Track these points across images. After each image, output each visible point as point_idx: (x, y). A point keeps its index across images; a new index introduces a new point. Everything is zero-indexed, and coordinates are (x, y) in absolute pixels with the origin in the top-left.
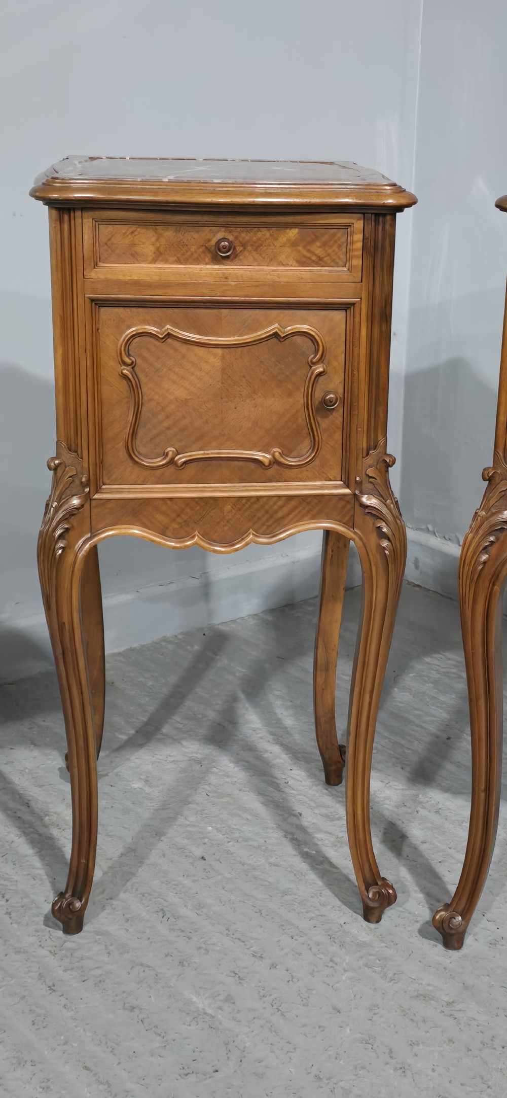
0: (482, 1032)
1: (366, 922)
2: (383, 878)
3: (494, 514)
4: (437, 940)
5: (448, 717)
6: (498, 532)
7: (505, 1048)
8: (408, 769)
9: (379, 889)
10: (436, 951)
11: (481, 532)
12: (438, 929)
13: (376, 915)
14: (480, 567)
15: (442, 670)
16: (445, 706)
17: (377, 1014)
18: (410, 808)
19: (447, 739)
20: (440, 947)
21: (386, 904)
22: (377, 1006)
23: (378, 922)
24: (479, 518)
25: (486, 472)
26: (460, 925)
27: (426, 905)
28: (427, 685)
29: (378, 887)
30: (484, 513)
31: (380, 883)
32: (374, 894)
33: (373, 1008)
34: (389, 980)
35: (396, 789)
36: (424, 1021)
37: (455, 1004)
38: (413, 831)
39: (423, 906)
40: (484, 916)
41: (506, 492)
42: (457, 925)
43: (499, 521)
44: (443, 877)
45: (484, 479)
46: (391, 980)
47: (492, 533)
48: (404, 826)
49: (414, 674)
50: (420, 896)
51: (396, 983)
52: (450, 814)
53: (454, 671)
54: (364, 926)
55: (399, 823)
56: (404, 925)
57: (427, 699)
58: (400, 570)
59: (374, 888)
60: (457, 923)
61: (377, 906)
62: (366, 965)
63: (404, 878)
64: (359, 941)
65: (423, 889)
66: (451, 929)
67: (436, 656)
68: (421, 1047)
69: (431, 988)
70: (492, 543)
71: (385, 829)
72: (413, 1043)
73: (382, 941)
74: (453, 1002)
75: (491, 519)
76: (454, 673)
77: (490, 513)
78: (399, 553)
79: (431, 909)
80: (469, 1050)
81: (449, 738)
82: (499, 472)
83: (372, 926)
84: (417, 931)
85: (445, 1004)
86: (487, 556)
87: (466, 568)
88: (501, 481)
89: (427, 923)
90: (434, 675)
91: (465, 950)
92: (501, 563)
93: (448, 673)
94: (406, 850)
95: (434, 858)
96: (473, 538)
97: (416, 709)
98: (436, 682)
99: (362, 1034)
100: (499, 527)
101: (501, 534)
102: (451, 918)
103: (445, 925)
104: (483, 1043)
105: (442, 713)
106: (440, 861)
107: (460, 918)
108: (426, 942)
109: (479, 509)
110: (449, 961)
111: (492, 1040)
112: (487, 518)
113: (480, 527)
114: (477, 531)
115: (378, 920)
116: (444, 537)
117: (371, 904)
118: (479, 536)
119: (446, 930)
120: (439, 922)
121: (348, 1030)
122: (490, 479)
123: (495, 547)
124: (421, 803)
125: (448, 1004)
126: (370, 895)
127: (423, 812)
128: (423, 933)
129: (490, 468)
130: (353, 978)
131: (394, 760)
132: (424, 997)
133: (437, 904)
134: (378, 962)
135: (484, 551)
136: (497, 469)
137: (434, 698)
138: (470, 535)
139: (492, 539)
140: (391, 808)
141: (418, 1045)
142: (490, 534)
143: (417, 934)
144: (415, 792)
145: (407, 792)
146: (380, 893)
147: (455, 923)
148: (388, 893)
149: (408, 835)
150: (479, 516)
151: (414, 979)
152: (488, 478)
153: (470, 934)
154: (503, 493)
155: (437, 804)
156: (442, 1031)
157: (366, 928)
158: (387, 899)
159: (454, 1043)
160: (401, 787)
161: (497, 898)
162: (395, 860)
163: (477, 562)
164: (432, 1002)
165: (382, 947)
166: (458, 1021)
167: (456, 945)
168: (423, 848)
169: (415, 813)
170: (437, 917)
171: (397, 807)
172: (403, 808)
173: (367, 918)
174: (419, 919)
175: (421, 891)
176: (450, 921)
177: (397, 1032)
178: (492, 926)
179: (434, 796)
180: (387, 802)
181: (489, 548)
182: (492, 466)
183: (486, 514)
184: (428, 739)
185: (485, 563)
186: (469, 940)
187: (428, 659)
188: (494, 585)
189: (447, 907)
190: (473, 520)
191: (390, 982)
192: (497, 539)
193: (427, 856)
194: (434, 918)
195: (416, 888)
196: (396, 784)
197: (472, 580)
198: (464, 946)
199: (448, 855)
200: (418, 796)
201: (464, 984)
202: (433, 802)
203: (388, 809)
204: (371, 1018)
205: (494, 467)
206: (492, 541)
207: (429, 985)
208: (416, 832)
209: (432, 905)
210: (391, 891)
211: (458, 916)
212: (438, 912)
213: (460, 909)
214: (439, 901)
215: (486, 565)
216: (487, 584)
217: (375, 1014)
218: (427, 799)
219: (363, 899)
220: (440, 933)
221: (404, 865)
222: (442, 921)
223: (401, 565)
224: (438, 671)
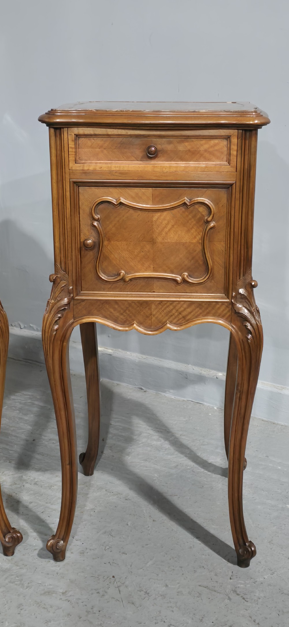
0: (86, 605)
1: (6, 557)
2: (13, 528)
3: (59, 301)
4: (49, 558)
5: (31, 428)
6: (62, 311)
7: (101, 611)
8: (13, 462)
9: (11, 535)
10: (51, 564)
11: (52, 313)
12: (50, 551)
13: (11, 551)
14: (55, 333)
15: (23, 402)
16: (28, 422)
17: (23, 609)
18: (19, 484)
19: (33, 441)
20: (52, 562)
21: (17, 543)
22: (21, 604)
23: (12, 555)
24: (51, 304)
25: (51, 277)
26: (63, 546)
27: (39, 539)
28: (15, 412)
29: (11, 534)
30: (53, 301)
31: (11, 531)
32: (9, 538)
33: (20, 606)
34: (26, 587)
35: (9, 475)
36: (51, 607)
37: (67, 593)
38: (23, 498)
39: (37, 540)
40: (73, 538)
41: (64, 287)
42: (61, 547)
43: (62, 304)
44: (46, 521)
45: (51, 281)
46: (27, 587)
47: (59, 312)
48: (17, 496)
49: (6, 407)
50: (35, 534)
51: (30, 588)
52: (43, 484)
53: (29, 401)
54: (5, 559)
55: (14, 495)
56: (28, 553)
57: (17, 420)
58: (6, 340)
59: (9, 535)
60: (61, 545)
61: (11, 545)
62: (10, 582)
63: (23, 526)
64: (3, 569)
65: (35, 530)
66: (58, 549)
67: (17, 394)
68: (52, 622)
69: (51, 587)
70: (60, 317)
71: (6, 499)
72: (48, 621)
73: (17, 566)
74: (66, 592)
75: (57, 304)
76: (30, 402)
77: (56, 301)
78: (4, 331)
79: (43, 541)
80: (80, 618)
81: (34, 440)
82: (59, 276)
83: (9, 558)
84: (37, 555)
85: (61, 594)
86: (58, 326)
87: (46, 335)
88: (61, 281)
89: (42, 549)
90: (19, 406)
91: (66, 561)
92: (66, 329)
93: (26, 403)
94: (21, 509)
95: (38, 511)
96: (49, 316)
97: (11, 427)
98: (20, 410)
99: (16, 623)
100: (63, 308)
101: (64, 312)
102: (57, 543)
103: (54, 548)
104: (88, 612)
105: (27, 426)
106: (42, 512)
107: (62, 542)
108: (43, 560)
109: (50, 299)
110: (59, 569)
111: (92, 609)
112: (55, 304)
113: (51, 309)
114: (50, 312)
115: (13, 554)
116: (12, 325)
117: (8, 545)
118: (52, 315)
119: (55, 550)
120: (50, 547)
121: (7, 623)
122: (54, 282)
123: (62, 320)
124: (25, 480)
125: (63, 593)
126: (7, 540)
127: (27, 486)
128: (41, 555)
129: (53, 274)
130: (3, 591)
131: (4, 458)
132: (48, 593)
133: (45, 537)
134: (17, 578)
135: (56, 323)
136: (58, 274)
137: (21, 418)
138: (47, 315)
139: (59, 315)
140: (7, 487)
141: (50, 621)
142: (58, 313)
143: (37, 557)
144: (20, 475)
145: (16, 476)
146: (12, 537)
147: (60, 545)
148: (17, 536)
149: (20, 500)
150: (50, 303)
151: (41, 584)
152: (53, 280)
153: (68, 550)
154: (63, 288)
155: (34, 479)
156: (63, 610)
157: (6, 560)
158: (17, 540)
159: (71, 616)
160: (11, 473)
161: (79, 526)
162: (16, 516)
163: (52, 330)
164: (54, 595)
165: (18, 569)
166: (71, 602)
167: (61, 559)
168: (31, 506)
169: (23, 487)
170: (49, 544)
171: (11, 485)
172: (15, 486)
173: (6, 554)
174: (36, 548)
175: (34, 531)
176: (56, 545)
177: (36, 617)
178: (79, 543)
179: (32, 475)
180: (5, 483)
181: (58, 321)
182: (54, 273)
183: (55, 301)
184: (22, 442)
185: (57, 330)
186: (68, 554)
187: (12, 397)
188: (63, 342)
189: (54, 537)
190: (47, 306)
191: (27, 588)
192: (62, 315)
193: (34, 510)
194: (47, 545)
195: (31, 530)
196: (8, 472)
197: (50, 340)
198: (66, 558)
199: (46, 507)
200: (22, 476)
201: (70, 580)
202: (31, 478)
203: (6, 488)
204: (19, 613)
205: (56, 274)
206: (59, 317)
207: (50, 585)
208: (25, 498)
209: (42, 538)
210: (19, 535)
211: (61, 541)
212: (48, 541)
213: (61, 537)
214: (46, 535)
215: (58, 331)
216: (59, 342)
217: (21, 610)
218: (28, 477)
219: (2, 543)
220: (52, 553)
221: (23, 519)
222: (52, 546)
223: (6, 338)
224: (20, 403)
